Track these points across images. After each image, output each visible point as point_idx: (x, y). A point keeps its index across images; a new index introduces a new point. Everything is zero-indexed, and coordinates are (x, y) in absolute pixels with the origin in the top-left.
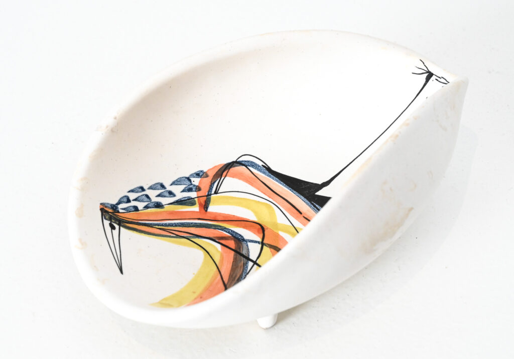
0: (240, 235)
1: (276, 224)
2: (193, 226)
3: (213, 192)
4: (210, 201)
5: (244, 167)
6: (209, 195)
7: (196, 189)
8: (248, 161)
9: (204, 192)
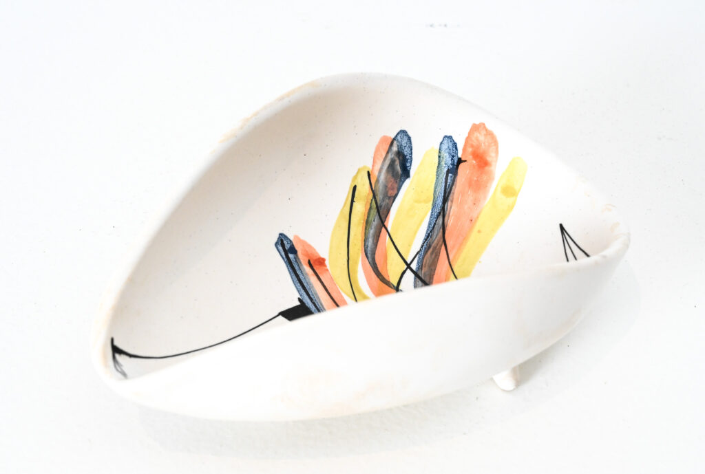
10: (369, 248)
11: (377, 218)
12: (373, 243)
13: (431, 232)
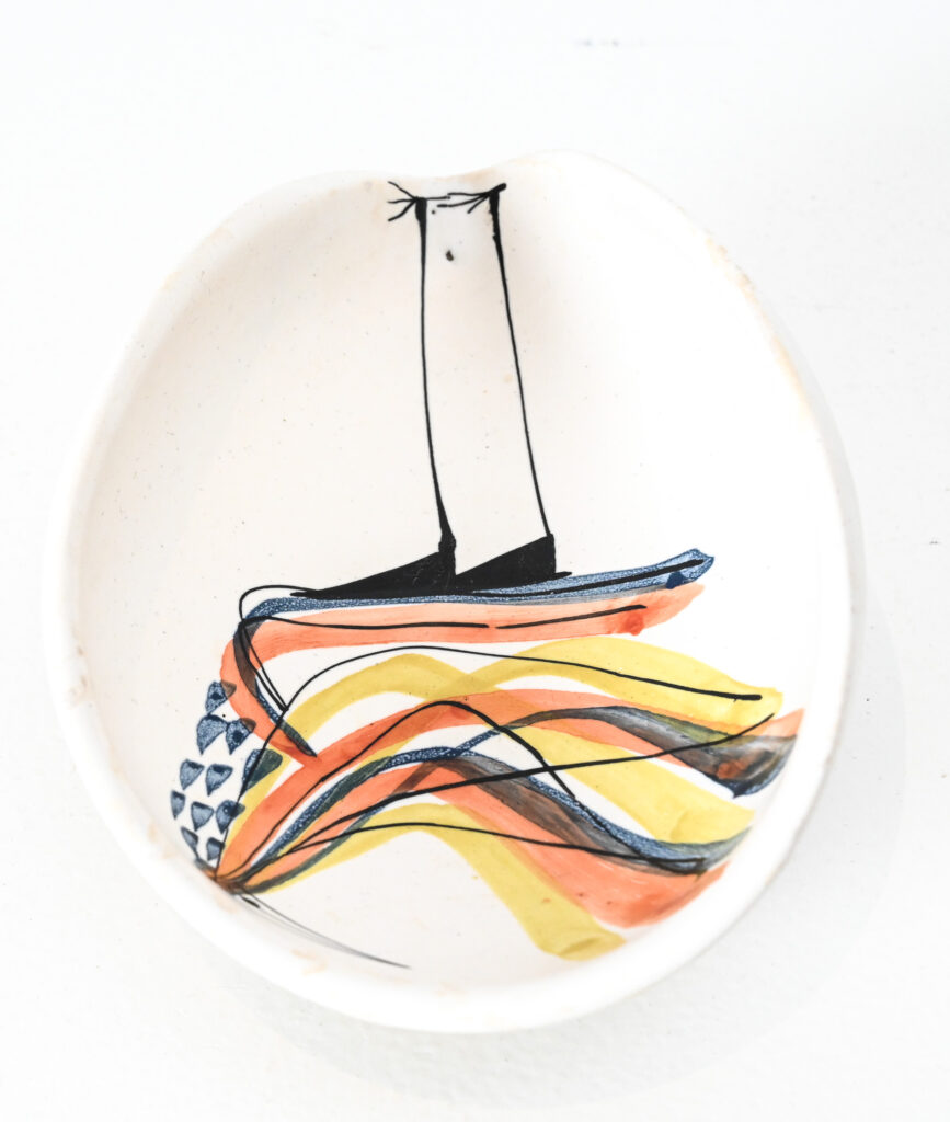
0: (437, 749)
1: (470, 680)
2: (333, 802)
3: (279, 712)
4: (296, 733)
5: (268, 621)
6: (279, 722)
7: (245, 727)
8: (262, 604)
9: (265, 725)
10: (626, 715)
11: (688, 742)
12: (634, 726)
13: (608, 831)
